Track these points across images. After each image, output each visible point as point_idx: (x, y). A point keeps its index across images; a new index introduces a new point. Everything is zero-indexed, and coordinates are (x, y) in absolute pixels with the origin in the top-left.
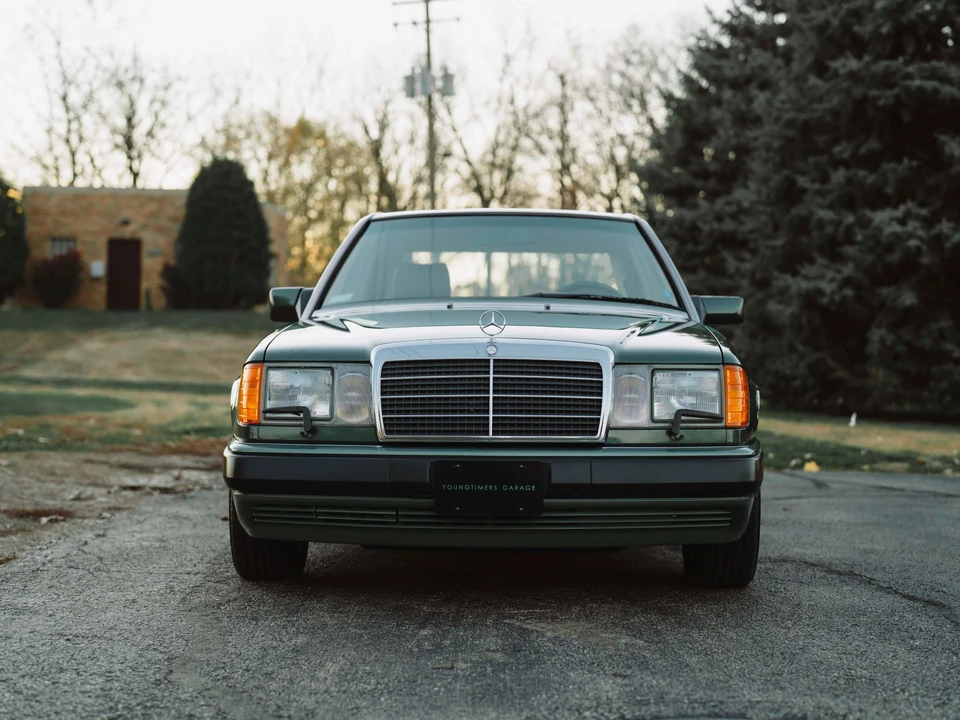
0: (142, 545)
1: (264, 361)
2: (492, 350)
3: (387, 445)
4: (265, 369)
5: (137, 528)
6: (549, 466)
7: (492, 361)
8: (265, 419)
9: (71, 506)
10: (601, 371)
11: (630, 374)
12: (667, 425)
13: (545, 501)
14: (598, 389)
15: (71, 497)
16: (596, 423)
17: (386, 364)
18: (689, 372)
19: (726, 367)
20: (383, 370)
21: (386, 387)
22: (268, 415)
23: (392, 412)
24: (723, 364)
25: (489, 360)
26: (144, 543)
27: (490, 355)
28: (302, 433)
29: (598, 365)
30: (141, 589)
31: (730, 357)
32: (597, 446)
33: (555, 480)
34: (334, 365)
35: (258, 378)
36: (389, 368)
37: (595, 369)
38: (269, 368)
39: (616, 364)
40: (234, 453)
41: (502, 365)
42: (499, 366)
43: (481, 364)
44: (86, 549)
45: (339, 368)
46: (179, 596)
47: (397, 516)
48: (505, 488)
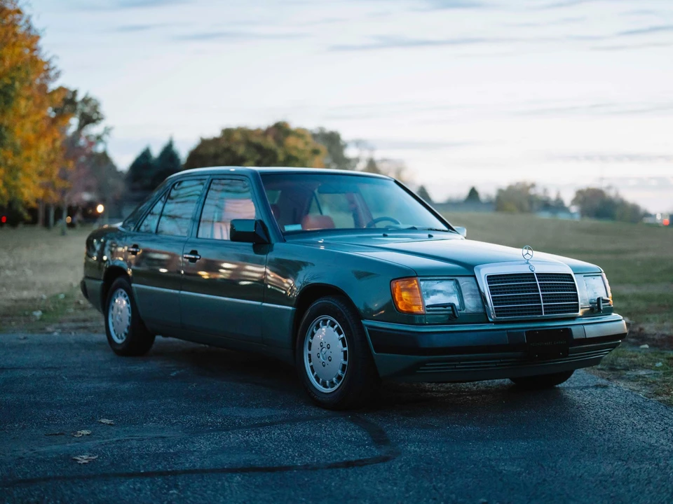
1: (417, 276)
3: (496, 322)
4: (419, 281)
6: (571, 330)
8: (428, 311)
10: (573, 278)
13: (570, 348)
14: (575, 288)
17: (489, 276)
20: (488, 280)
21: (493, 290)
22: (428, 309)
23: (499, 304)
25: (534, 274)
27: (532, 271)
28: (449, 319)
29: (570, 275)
31: (601, 270)
33: (575, 337)
34: (457, 278)
35: (416, 286)
36: (491, 279)
37: (569, 277)
38: (421, 280)
42: (540, 277)
43: (530, 276)
45: (460, 280)
48: (555, 343)
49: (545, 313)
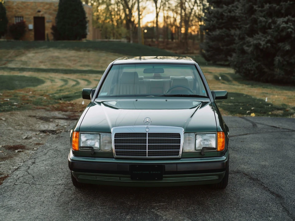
0: (46, 169)
1: (79, 131)
2: (147, 130)
3: (117, 159)
4: (80, 134)
5: (44, 158)
6: (164, 166)
7: (147, 134)
8: (80, 149)
9: (25, 143)
10: (180, 136)
11: (189, 135)
12: (200, 151)
13: (163, 175)
14: (179, 141)
15: (24, 138)
16: (178, 152)
17: (116, 134)
18: (207, 135)
19: (218, 132)
20: (115, 135)
21: (116, 141)
22: (81, 148)
23: (118, 149)
24: (217, 131)
25: (146, 133)
26: (47, 167)
27: (147, 132)
28: (91, 154)
29: (179, 134)
30: (45, 195)
31: (219, 129)
32: (179, 159)
33: (166, 170)
34: (100, 133)
35: (78, 136)
36: (117, 135)
38: (81, 133)
39: (185, 133)
40: (71, 160)
41: (150, 135)
42: (149, 135)
43: (144, 135)
44: (29, 171)
45: (102, 134)
46: (57, 198)
47: (120, 179)
48: (151, 172)
49: (148, 156)
